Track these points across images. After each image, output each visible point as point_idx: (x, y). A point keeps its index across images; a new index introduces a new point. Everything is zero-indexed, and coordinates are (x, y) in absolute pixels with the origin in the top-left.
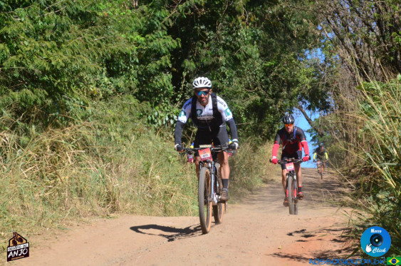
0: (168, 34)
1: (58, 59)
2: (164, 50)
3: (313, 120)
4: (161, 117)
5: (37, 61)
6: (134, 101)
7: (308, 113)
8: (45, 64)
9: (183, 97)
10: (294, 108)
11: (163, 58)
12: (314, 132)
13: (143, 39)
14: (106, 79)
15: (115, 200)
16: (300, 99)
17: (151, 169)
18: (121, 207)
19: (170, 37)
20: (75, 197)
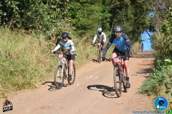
0: (109, 13)
2: (108, 17)
3: (151, 35)
7: (149, 33)
9: (113, 29)
10: (145, 31)
11: (108, 19)
12: (151, 39)
13: (103, 15)
16: (146, 29)
19: (110, 14)
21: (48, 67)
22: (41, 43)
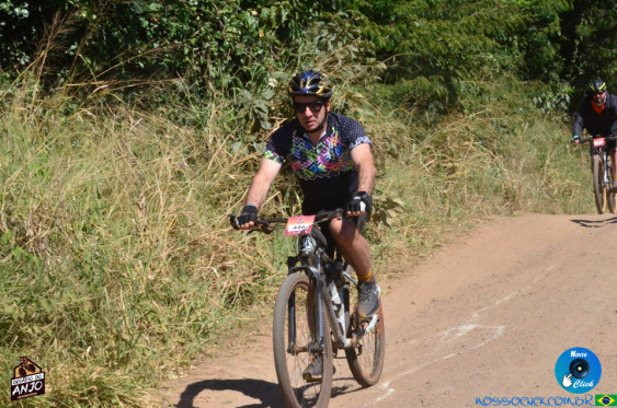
1: (456, 41)
2: (552, 13)
4: (550, 99)
5: (432, 45)
6: (516, 82)
8: (440, 47)
9: (575, 72)
11: (551, 25)
14: (491, 56)
15: (514, 197)
17: (548, 162)
18: (521, 205)
20: (476, 195)
21: (240, 277)
22: (211, 149)
